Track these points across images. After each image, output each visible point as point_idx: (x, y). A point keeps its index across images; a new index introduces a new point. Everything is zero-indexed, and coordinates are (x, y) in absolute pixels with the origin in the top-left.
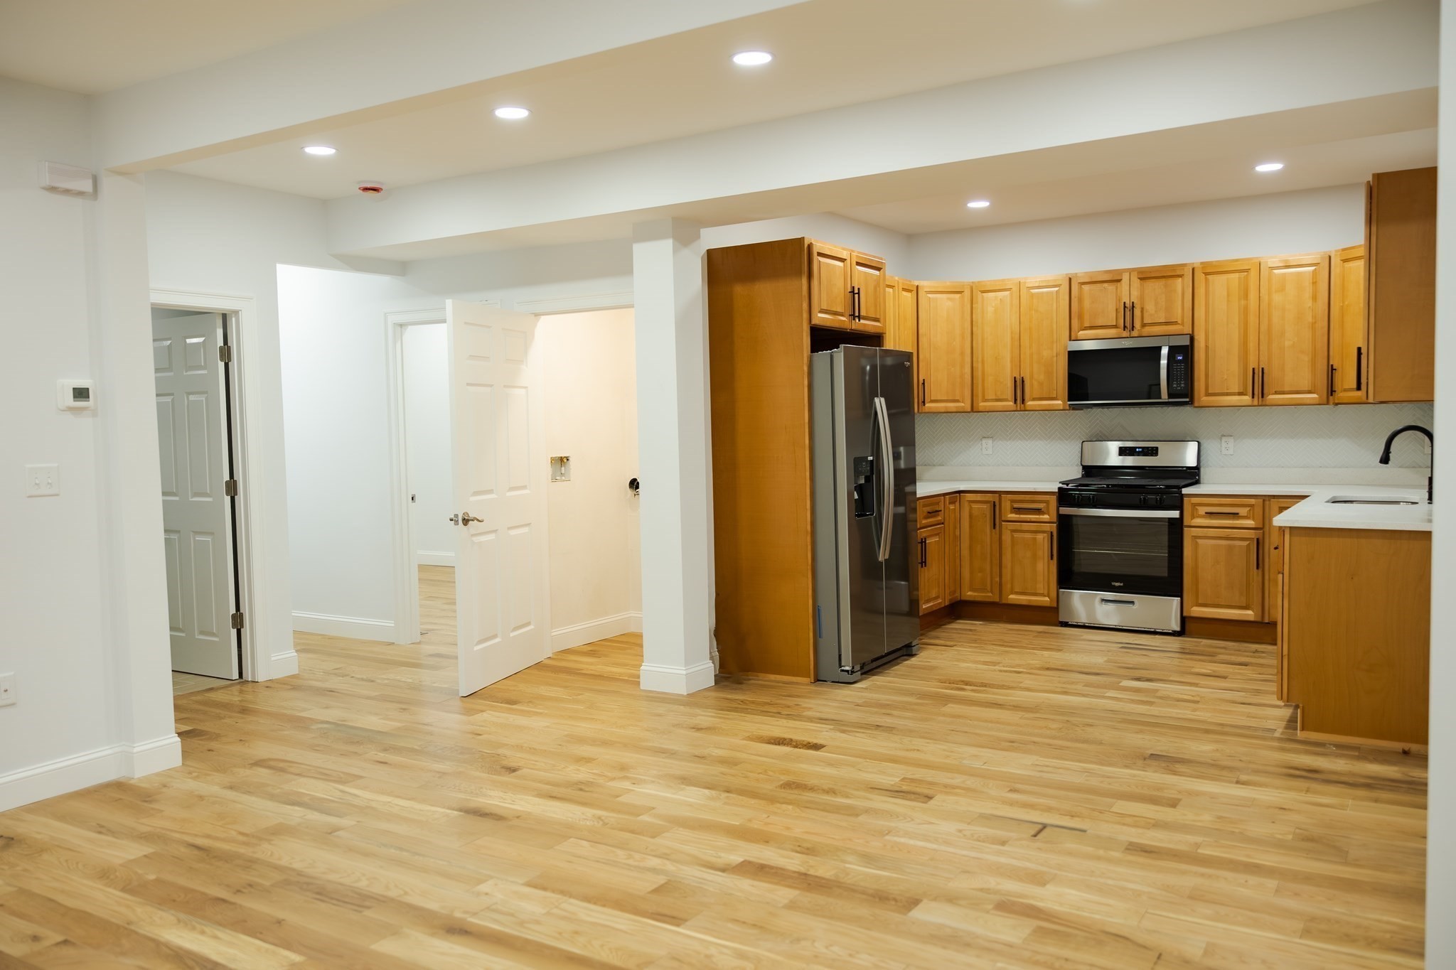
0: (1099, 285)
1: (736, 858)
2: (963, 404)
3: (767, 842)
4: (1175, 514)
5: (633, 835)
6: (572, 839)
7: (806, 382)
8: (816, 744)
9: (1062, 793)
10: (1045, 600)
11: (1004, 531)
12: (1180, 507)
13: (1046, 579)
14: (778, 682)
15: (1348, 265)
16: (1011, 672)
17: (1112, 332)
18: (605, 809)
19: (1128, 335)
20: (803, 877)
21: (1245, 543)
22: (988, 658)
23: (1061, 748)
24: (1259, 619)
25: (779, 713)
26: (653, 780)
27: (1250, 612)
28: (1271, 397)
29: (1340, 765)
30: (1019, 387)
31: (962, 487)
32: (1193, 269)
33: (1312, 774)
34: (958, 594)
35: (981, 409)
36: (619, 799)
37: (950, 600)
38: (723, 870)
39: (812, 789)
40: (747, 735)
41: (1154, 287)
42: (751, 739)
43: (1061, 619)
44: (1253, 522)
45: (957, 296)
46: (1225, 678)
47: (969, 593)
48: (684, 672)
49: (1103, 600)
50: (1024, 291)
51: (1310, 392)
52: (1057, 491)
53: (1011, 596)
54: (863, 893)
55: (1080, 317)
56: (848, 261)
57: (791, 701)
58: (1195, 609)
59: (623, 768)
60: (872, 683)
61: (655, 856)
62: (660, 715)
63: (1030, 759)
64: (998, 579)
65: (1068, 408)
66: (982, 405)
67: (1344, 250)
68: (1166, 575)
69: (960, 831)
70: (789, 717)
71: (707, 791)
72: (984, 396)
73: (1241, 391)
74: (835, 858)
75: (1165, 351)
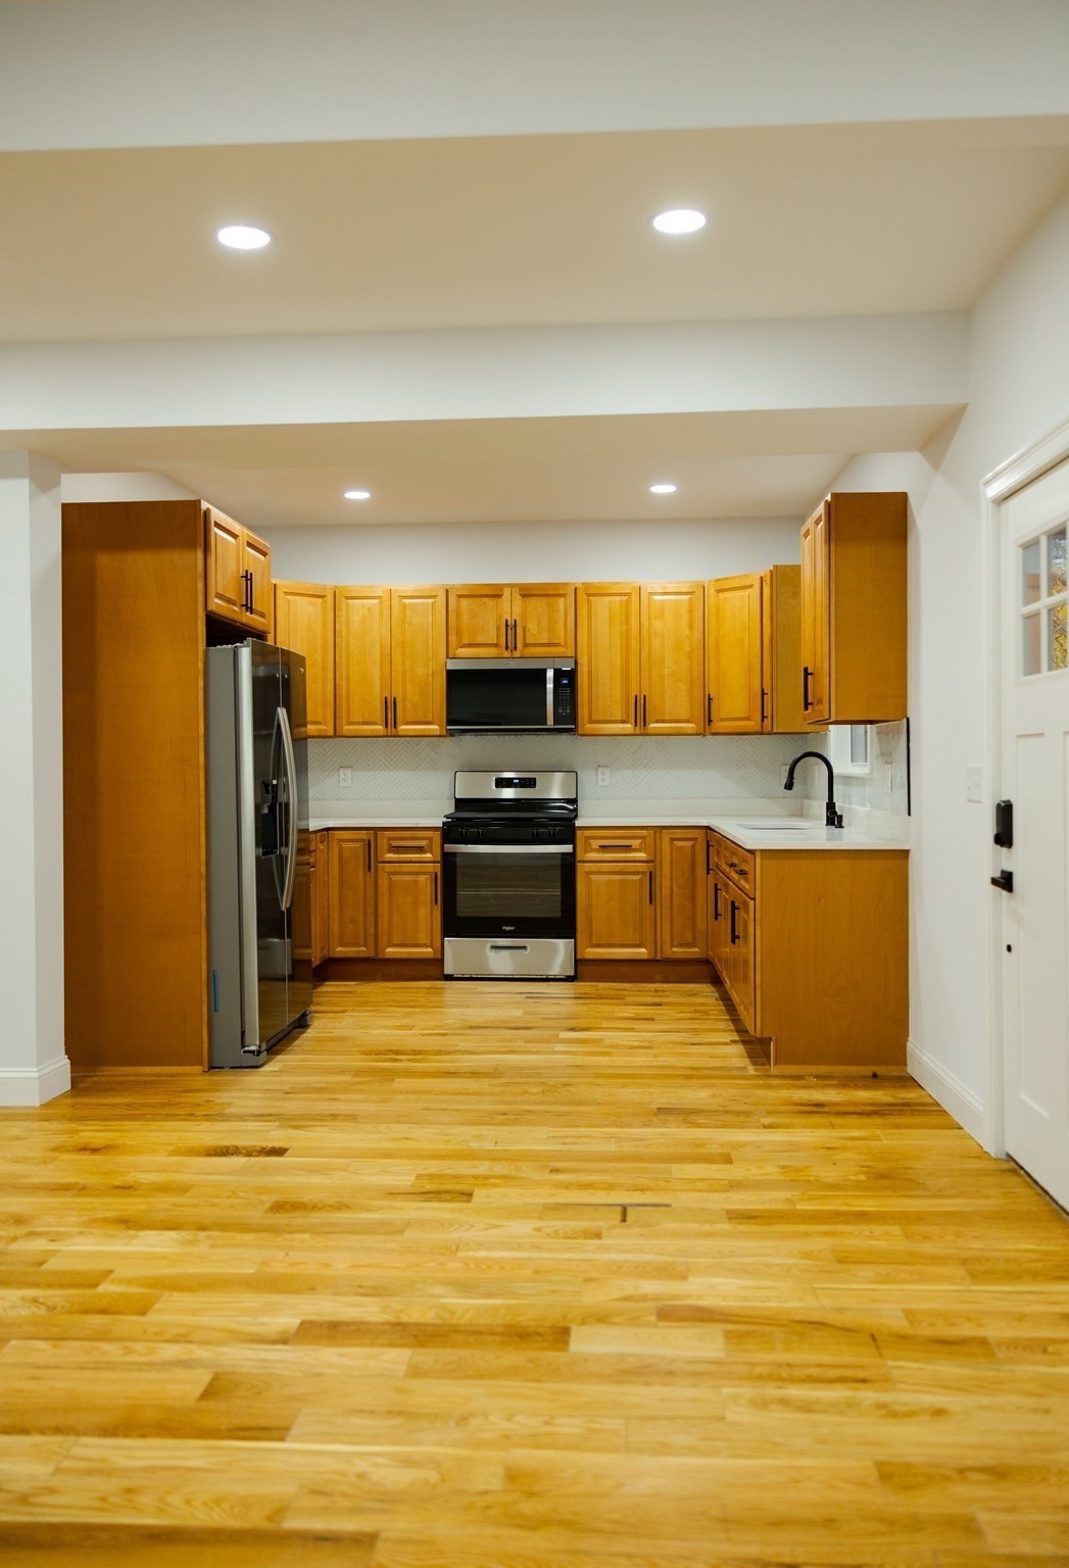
0: (478, 599)
1: (289, 1321)
2: (325, 727)
3: (313, 1289)
4: (568, 848)
5: (109, 1317)
6: (13, 1343)
7: (201, 683)
8: (273, 1148)
9: (608, 1165)
10: (427, 952)
11: (380, 873)
12: (571, 840)
13: (429, 925)
14: (160, 1075)
15: (723, 595)
16: (429, 1035)
17: (492, 652)
18: (36, 1285)
19: (509, 655)
20: (398, 1328)
21: (638, 877)
22: (397, 1022)
23: (563, 1114)
24: (652, 957)
25: (193, 1115)
26: (81, 1230)
27: (643, 950)
28: (652, 725)
29: (831, 1095)
30: (390, 708)
31: (331, 824)
32: (576, 589)
33: (818, 1108)
34: (325, 952)
35: (345, 733)
36: (46, 1267)
37: (321, 958)
38: (284, 1342)
39: (315, 1207)
40: (171, 1148)
41: (537, 605)
42: (177, 1152)
43: (447, 972)
44: (644, 855)
45: (320, 600)
46: (653, 1019)
47: (339, 949)
48: (36, 1075)
49: (493, 947)
50: (395, 600)
51: (688, 721)
52: (441, 825)
53: (389, 950)
54: (493, 1334)
55: (459, 632)
56: (240, 538)
57: (200, 1098)
58: (589, 950)
59: (19, 1220)
60: (281, 1064)
61: (166, 1341)
62: (19, 1138)
63: (543, 1132)
64: (372, 931)
65: (445, 733)
66: (347, 729)
67: (717, 580)
68: (559, 915)
69: (539, 1230)
70: (208, 1117)
71: (172, 1234)
72: (348, 717)
73: (624, 718)
74: (418, 1293)
75: (550, 674)
